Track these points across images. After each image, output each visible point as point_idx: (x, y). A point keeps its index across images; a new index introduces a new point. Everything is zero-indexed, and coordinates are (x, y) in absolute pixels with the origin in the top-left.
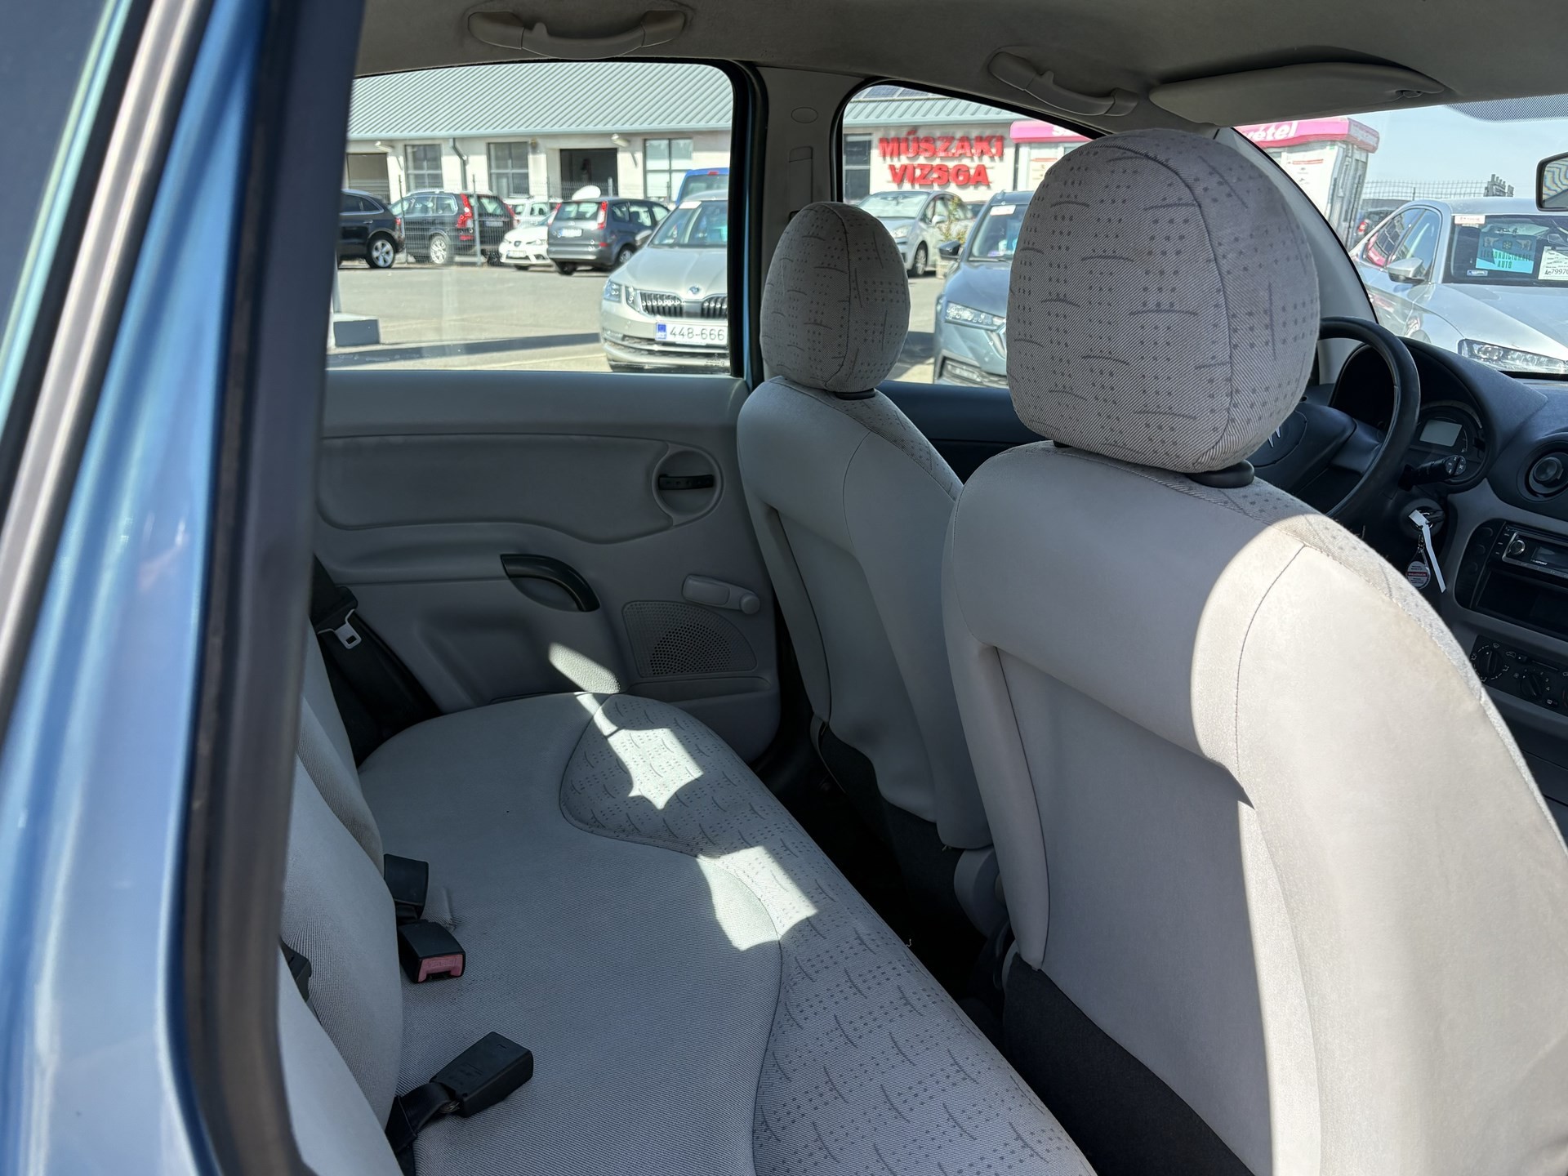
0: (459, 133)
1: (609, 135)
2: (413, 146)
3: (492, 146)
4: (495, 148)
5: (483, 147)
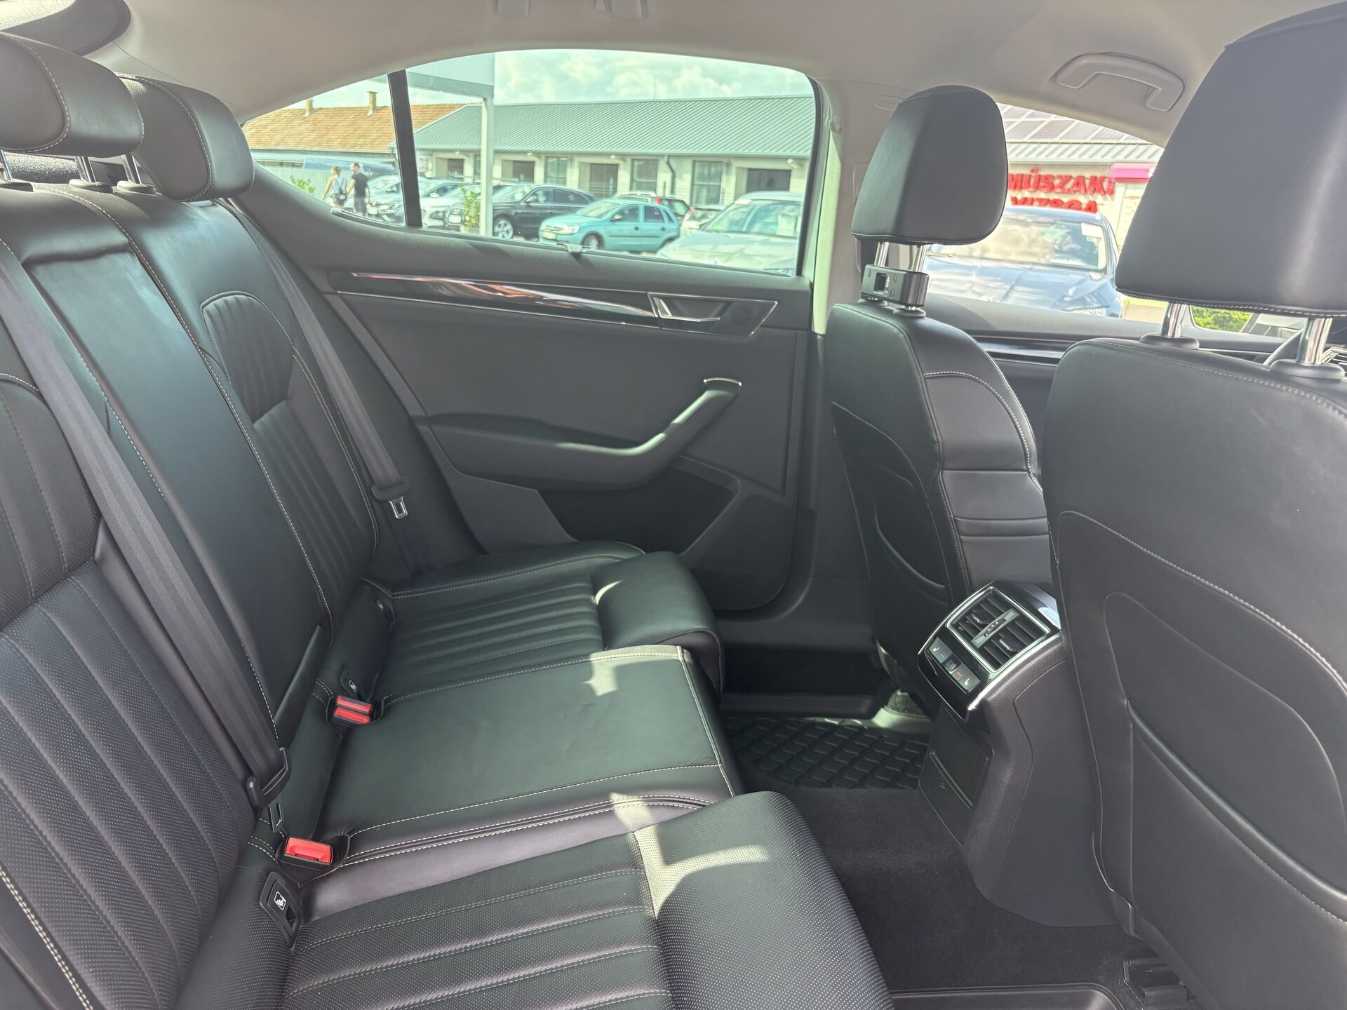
0: (674, 151)
1: (785, 158)
2: (639, 160)
3: (697, 164)
4: (699, 165)
5: (688, 165)
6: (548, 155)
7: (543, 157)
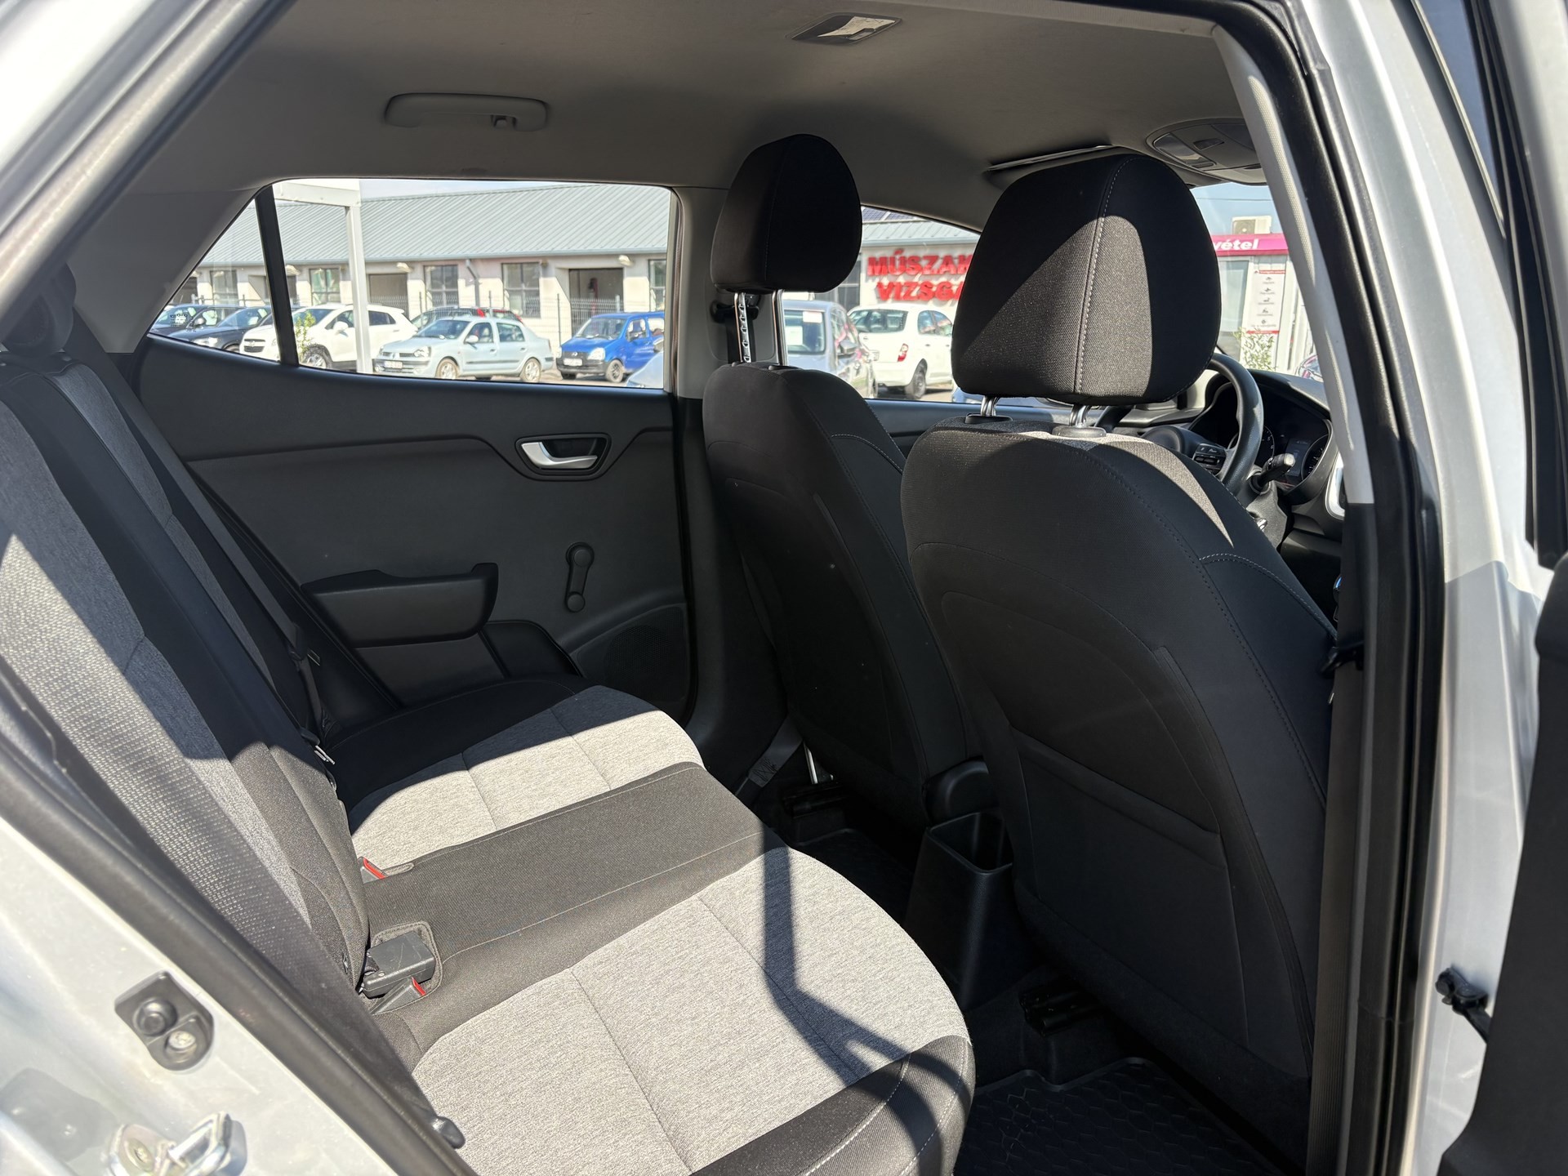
0: (474, 254)
1: (616, 255)
2: (432, 266)
3: (505, 267)
4: (509, 268)
5: (496, 268)
6: (311, 267)
7: (306, 271)
